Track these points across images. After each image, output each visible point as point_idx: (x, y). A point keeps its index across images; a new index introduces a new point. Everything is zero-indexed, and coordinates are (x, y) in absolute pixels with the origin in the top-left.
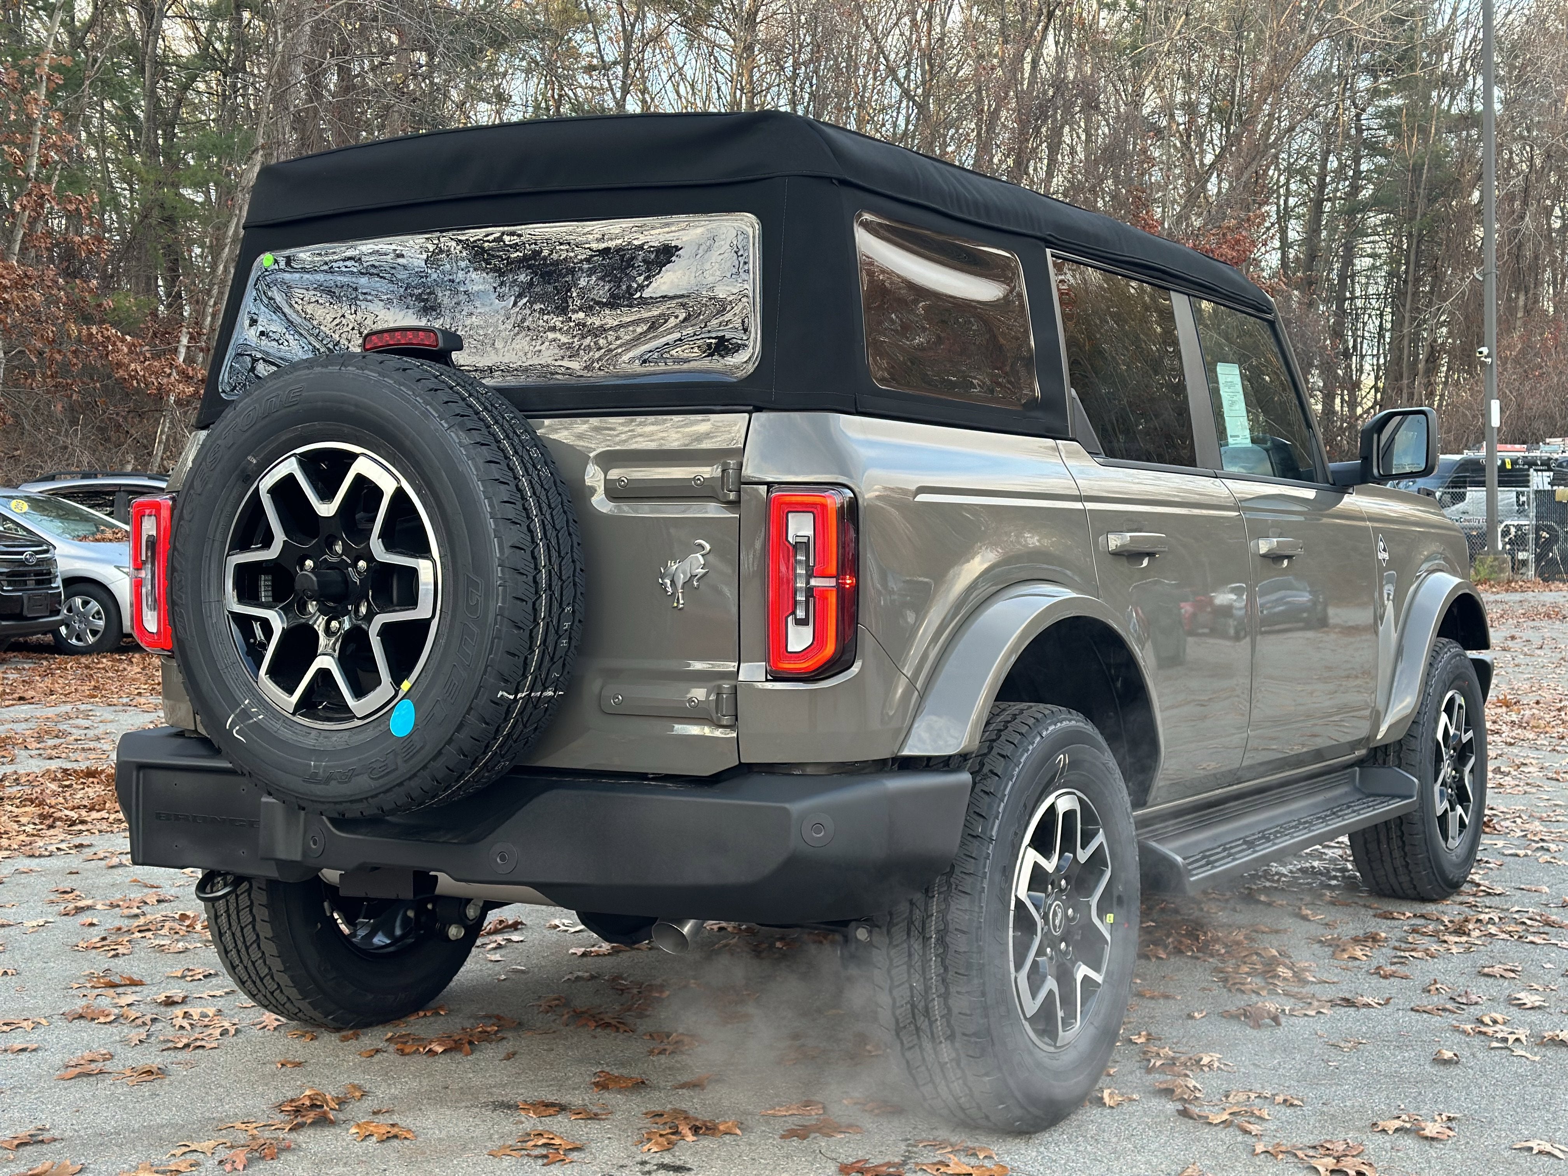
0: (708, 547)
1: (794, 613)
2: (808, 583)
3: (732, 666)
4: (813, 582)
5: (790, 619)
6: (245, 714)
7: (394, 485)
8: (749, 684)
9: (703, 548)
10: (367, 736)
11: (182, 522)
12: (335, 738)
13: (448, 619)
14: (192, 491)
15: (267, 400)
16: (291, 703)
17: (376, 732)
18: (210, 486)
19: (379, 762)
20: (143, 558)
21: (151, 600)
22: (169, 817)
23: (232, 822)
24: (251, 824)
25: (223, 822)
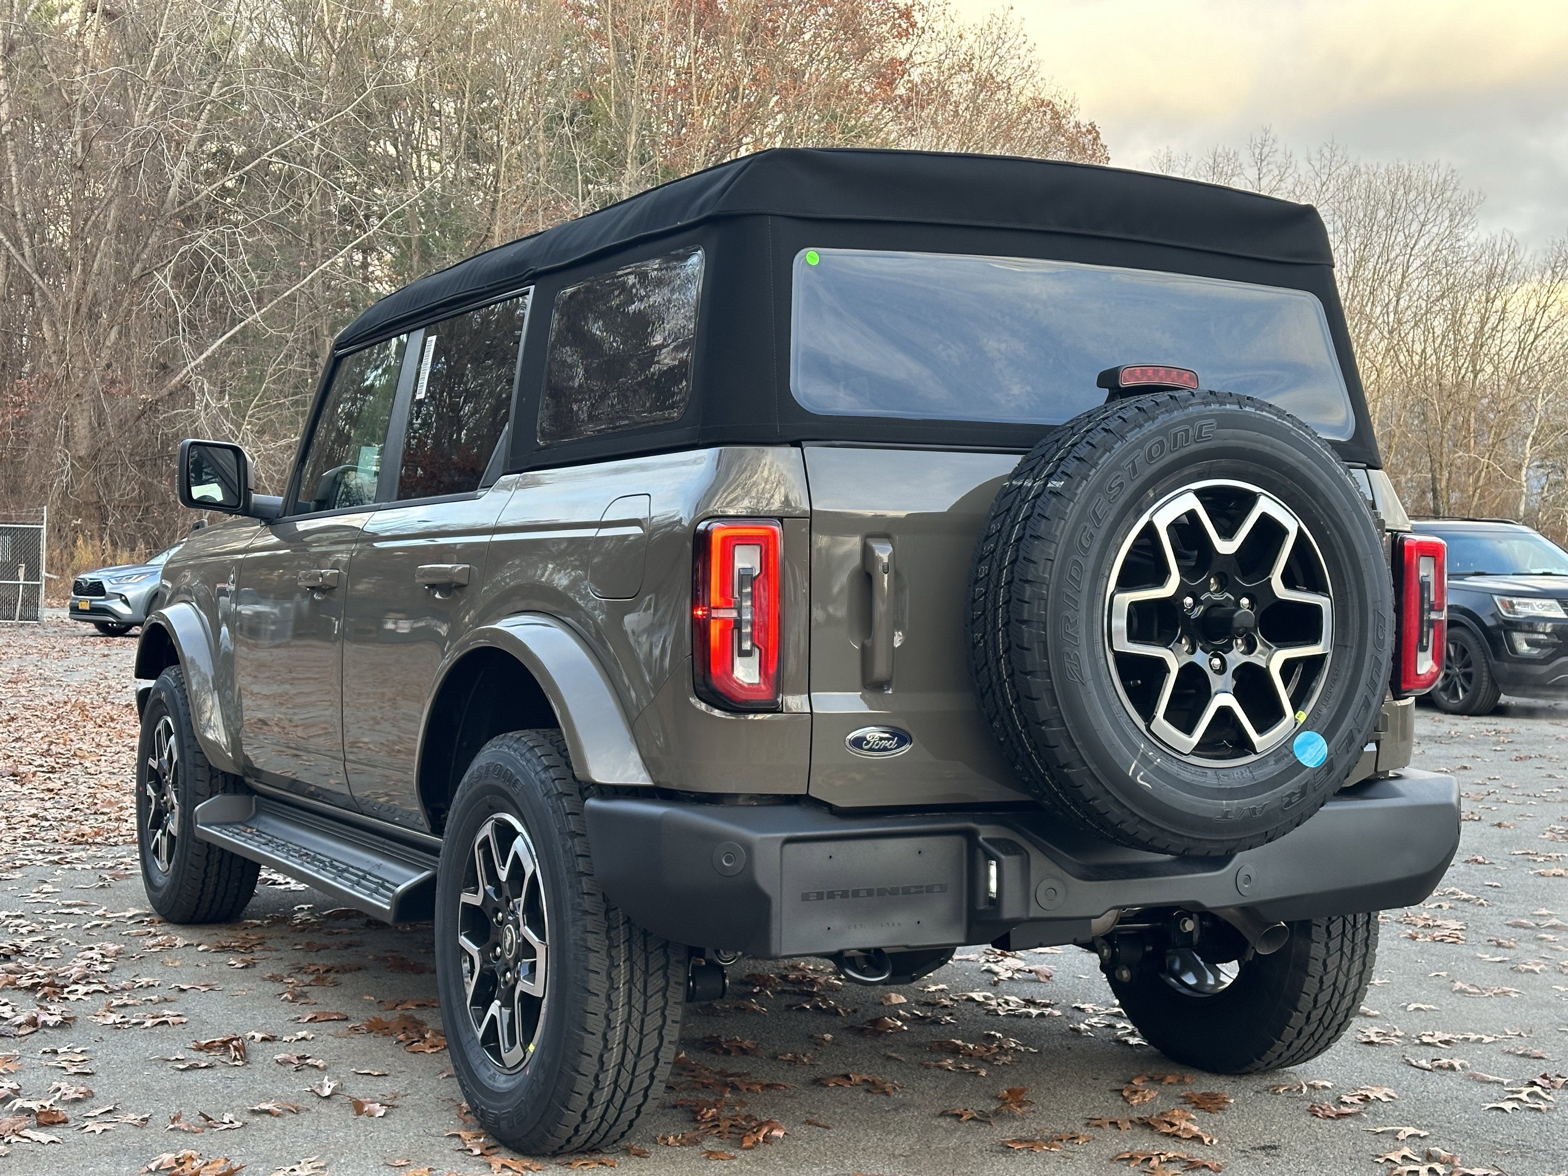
1: (1421, 641)
2: (1429, 615)
4: (1433, 616)
5: (1419, 646)
7: (1296, 527)
10: (1272, 769)
11: (1075, 557)
12: (1236, 774)
13: (1353, 653)
14: (1088, 525)
15: (1176, 435)
16: (1191, 744)
17: (1283, 766)
18: (1111, 519)
19: (1293, 794)
20: (736, 594)
21: (746, 645)
22: (820, 896)
23: (906, 891)
24: (930, 889)
25: (895, 891)
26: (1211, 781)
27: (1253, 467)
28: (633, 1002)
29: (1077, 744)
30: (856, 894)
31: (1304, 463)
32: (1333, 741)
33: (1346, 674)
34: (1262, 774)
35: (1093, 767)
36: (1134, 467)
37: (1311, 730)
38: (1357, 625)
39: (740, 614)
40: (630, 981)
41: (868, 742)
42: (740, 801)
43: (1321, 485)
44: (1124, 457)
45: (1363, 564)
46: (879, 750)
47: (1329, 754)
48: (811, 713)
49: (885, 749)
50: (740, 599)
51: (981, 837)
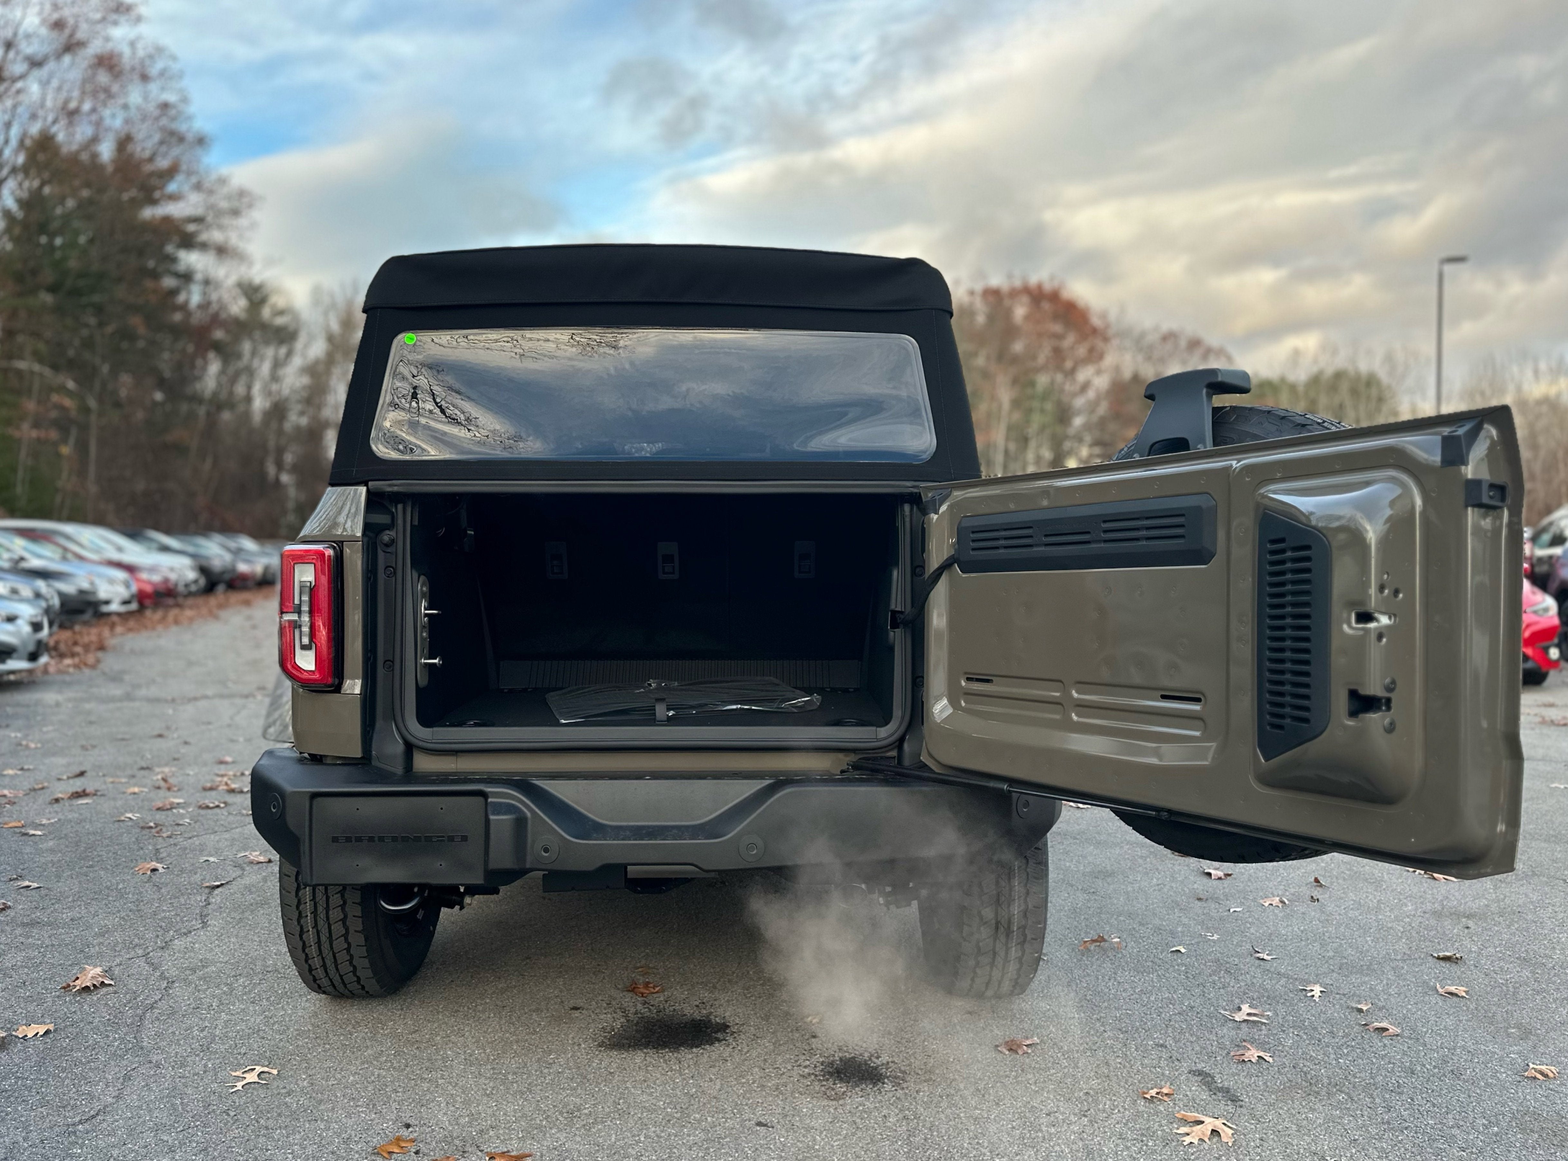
20: (297, 602)
21: (306, 640)
22: (348, 840)
23: (428, 839)
24: (451, 839)
25: (417, 839)
30: (381, 839)
39: (300, 617)
48: (360, 694)
50: (300, 605)
51: (490, 800)
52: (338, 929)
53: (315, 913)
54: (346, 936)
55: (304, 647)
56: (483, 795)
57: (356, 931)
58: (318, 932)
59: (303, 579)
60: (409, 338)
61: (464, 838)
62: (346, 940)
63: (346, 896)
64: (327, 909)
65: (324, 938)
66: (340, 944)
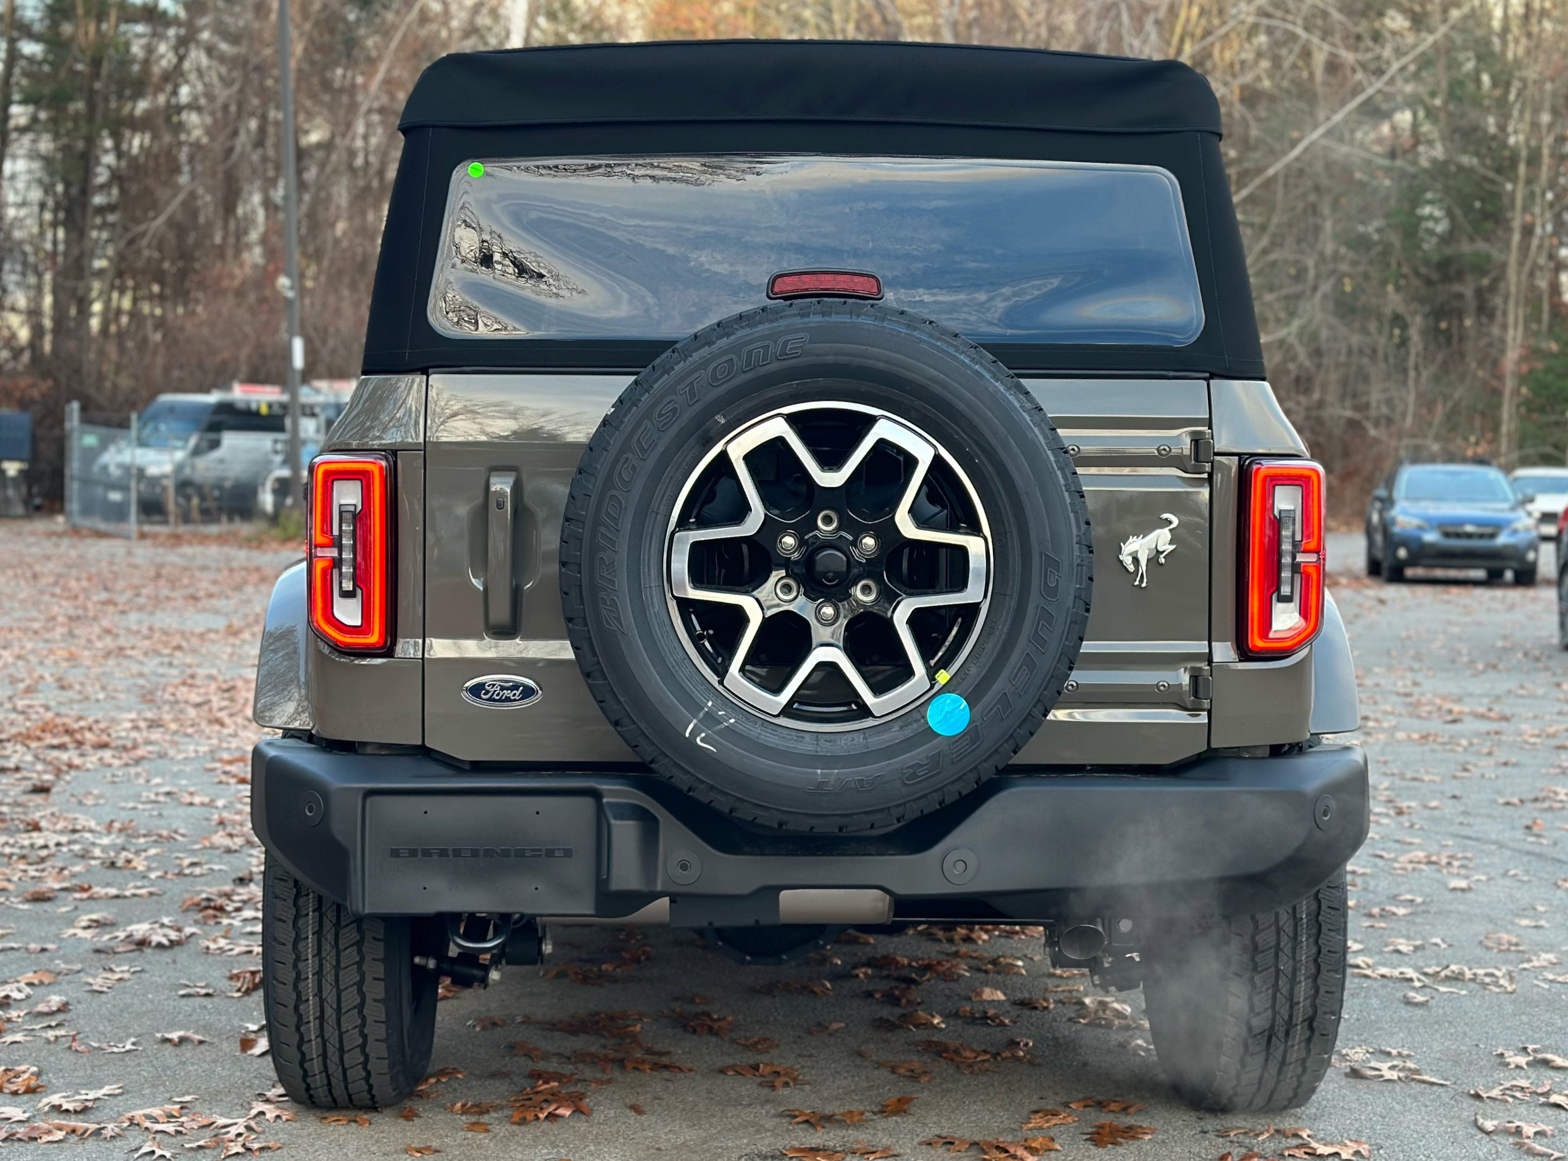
0: (1175, 521)
1: (1278, 589)
2: (1294, 558)
3: (1201, 647)
4: (1300, 558)
5: (1274, 597)
6: (711, 719)
7: (931, 453)
8: (1223, 665)
9: (1170, 523)
10: (895, 735)
11: (613, 492)
12: (843, 741)
13: (1013, 603)
14: (630, 455)
15: (750, 351)
16: (779, 704)
17: (909, 732)
18: (660, 449)
19: (919, 765)
20: (336, 532)
21: (348, 586)
22: (413, 853)
23: (520, 854)
24: (550, 853)
25: (505, 853)
26: (807, 746)
27: (865, 387)
28: (324, 954)
29: (622, 699)
30: (457, 853)
31: (933, 380)
32: (979, 707)
33: (1003, 627)
34: (877, 741)
35: (642, 726)
36: (692, 390)
37: (953, 692)
38: (1018, 570)
39: (340, 554)
40: (319, 933)
41: (487, 692)
42: (369, 750)
43: (961, 406)
44: (680, 380)
45: (1024, 497)
46: (500, 700)
47: (971, 722)
48: (423, 658)
49: (508, 699)
50: (340, 536)
51: (605, 800)
52: (351, 998)
53: (319, 973)
54: (361, 1007)
55: (346, 595)
56: (596, 795)
57: (375, 1000)
58: (322, 1001)
59: (343, 502)
60: (475, 169)
61: (568, 853)
62: (360, 1012)
63: (364, 949)
64: (337, 967)
65: (329, 1012)
66: (350, 1021)
